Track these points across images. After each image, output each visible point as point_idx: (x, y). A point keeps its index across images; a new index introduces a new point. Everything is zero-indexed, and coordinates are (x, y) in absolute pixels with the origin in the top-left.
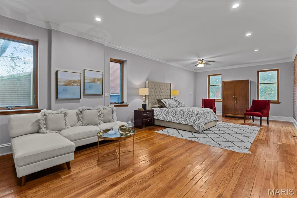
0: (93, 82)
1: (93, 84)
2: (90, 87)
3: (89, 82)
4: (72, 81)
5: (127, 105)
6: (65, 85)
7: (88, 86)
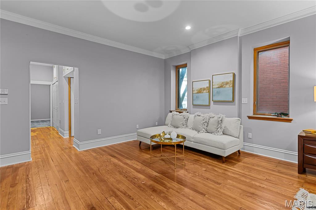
0: (221, 87)
1: (221, 89)
2: (218, 93)
3: (217, 88)
4: (202, 88)
5: (291, 120)
6: (197, 93)
7: (216, 92)
